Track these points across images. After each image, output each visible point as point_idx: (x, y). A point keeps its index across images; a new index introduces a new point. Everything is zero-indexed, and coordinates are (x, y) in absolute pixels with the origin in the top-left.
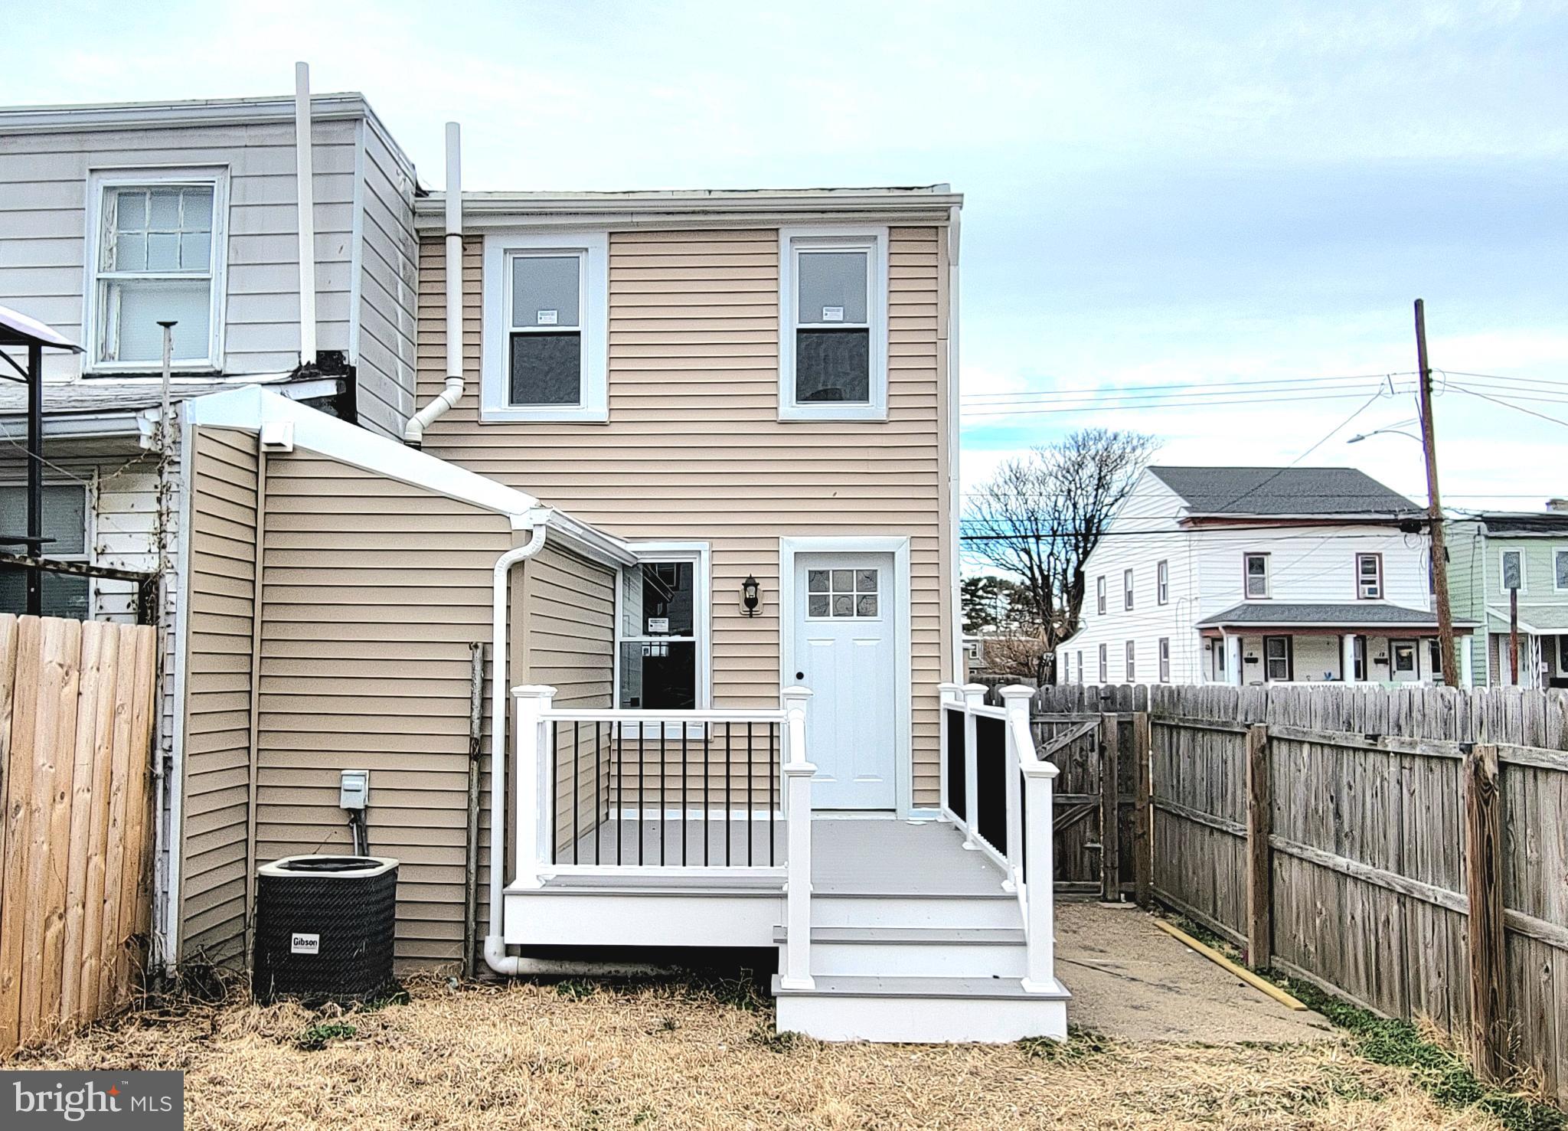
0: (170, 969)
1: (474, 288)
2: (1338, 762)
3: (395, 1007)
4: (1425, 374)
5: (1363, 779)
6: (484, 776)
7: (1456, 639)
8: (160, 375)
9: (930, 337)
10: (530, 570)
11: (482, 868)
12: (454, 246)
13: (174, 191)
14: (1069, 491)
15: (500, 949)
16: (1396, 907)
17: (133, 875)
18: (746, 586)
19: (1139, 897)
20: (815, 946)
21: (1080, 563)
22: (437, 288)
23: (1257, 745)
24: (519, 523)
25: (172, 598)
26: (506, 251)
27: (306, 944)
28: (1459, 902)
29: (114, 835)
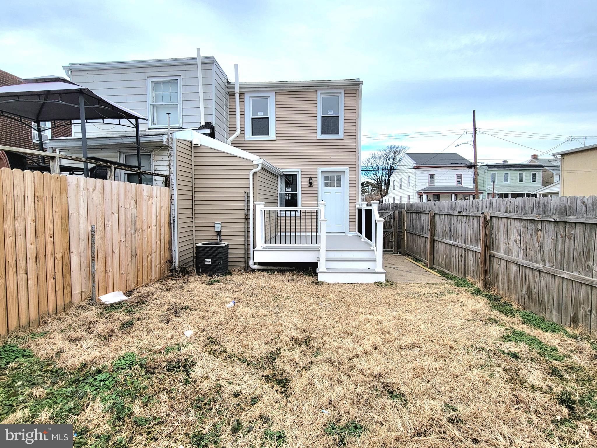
0: (177, 268)
1: (242, 107)
2: (451, 218)
3: (229, 276)
4: (475, 129)
5: (457, 222)
6: (248, 223)
7: (479, 195)
8: (167, 128)
9: (354, 118)
10: (258, 174)
11: (248, 245)
12: (237, 96)
13: (168, 82)
14: (387, 160)
15: (253, 263)
16: (463, 252)
17: (167, 246)
18: (309, 179)
19: (402, 253)
20: (327, 262)
21: (389, 178)
22: (233, 107)
23: (431, 216)
24: (255, 163)
25: (173, 181)
26: (250, 97)
27: (208, 261)
28: (479, 250)
29: (162, 237)
